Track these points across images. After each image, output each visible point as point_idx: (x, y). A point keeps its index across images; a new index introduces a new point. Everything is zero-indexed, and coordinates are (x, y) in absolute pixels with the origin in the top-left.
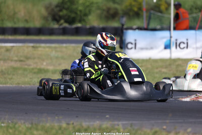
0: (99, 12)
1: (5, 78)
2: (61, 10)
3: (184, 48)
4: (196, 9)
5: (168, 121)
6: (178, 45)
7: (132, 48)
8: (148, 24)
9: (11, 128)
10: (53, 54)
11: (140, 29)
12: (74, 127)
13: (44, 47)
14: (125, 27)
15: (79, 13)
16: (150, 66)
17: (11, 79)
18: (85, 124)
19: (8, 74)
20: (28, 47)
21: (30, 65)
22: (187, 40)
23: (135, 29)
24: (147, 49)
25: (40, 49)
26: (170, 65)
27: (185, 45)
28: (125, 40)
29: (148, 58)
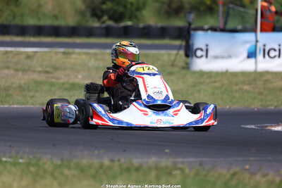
0: (157, 5)
1: (25, 96)
2: (103, 3)
3: (275, 57)
5: (252, 159)
6: (266, 53)
7: (202, 56)
8: (226, 23)
9: (33, 165)
10: (92, 63)
11: (214, 29)
12: (120, 166)
13: (79, 54)
14: (193, 26)
15: (129, 6)
16: (226, 82)
17: (33, 97)
18: (136, 162)
19: (29, 91)
20: (56, 53)
21: (58, 79)
22: (280, 45)
23: (207, 30)
24: (222, 57)
25: (73, 56)
26: (255, 80)
27: (277, 53)
28: (193, 45)
29: (224, 70)
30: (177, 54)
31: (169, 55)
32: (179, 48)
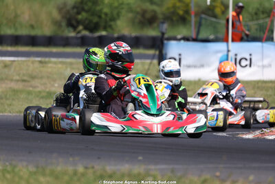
0: (130, 15)
1: (3, 104)
2: (78, 13)
3: (246, 66)
4: (263, 13)
5: (221, 166)
6: (238, 62)
8: (198, 33)
9: (8, 172)
10: (68, 72)
11: (186, 39)
12: (94, 172)
13: (55, 63)
14: (166, 36)
15: (103, 16)
17: (11, 105)
18: (109, 168)
19: (7, 99)
20: (33, 62)
21: (35, 87)
22: (250, 55)
23: (180, 40)
24: (195, 67)
25: (50, 65)
27: (248, 63)
28: (166, 54)
29: (197, 79)
30: (151, 63)
31: (143, 64)
32: (153, 57)
